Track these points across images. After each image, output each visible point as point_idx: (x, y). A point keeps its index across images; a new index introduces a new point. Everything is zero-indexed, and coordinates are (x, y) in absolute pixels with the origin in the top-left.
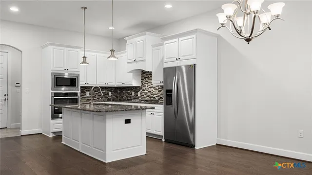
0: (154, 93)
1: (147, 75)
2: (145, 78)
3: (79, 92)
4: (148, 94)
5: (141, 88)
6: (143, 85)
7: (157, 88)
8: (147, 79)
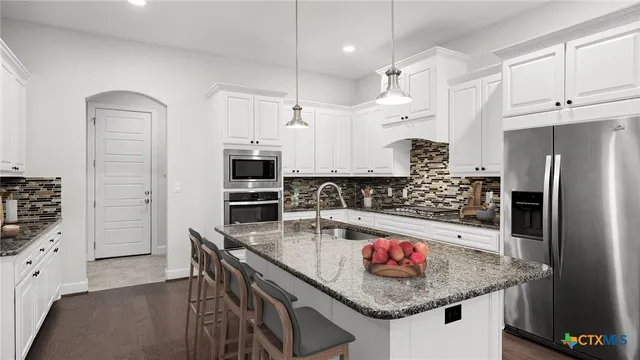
0: (445, 193)
1: (426, 152)
2: (422, 159)
3: (280, 189)
4: (427, 196)
5: (412, 180)
6: (415, 173)
7: (456, 182)
8: (426, 160)
